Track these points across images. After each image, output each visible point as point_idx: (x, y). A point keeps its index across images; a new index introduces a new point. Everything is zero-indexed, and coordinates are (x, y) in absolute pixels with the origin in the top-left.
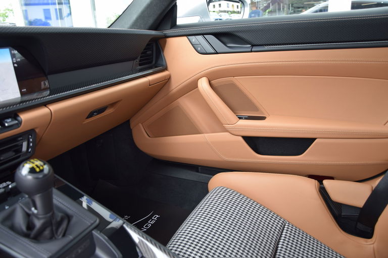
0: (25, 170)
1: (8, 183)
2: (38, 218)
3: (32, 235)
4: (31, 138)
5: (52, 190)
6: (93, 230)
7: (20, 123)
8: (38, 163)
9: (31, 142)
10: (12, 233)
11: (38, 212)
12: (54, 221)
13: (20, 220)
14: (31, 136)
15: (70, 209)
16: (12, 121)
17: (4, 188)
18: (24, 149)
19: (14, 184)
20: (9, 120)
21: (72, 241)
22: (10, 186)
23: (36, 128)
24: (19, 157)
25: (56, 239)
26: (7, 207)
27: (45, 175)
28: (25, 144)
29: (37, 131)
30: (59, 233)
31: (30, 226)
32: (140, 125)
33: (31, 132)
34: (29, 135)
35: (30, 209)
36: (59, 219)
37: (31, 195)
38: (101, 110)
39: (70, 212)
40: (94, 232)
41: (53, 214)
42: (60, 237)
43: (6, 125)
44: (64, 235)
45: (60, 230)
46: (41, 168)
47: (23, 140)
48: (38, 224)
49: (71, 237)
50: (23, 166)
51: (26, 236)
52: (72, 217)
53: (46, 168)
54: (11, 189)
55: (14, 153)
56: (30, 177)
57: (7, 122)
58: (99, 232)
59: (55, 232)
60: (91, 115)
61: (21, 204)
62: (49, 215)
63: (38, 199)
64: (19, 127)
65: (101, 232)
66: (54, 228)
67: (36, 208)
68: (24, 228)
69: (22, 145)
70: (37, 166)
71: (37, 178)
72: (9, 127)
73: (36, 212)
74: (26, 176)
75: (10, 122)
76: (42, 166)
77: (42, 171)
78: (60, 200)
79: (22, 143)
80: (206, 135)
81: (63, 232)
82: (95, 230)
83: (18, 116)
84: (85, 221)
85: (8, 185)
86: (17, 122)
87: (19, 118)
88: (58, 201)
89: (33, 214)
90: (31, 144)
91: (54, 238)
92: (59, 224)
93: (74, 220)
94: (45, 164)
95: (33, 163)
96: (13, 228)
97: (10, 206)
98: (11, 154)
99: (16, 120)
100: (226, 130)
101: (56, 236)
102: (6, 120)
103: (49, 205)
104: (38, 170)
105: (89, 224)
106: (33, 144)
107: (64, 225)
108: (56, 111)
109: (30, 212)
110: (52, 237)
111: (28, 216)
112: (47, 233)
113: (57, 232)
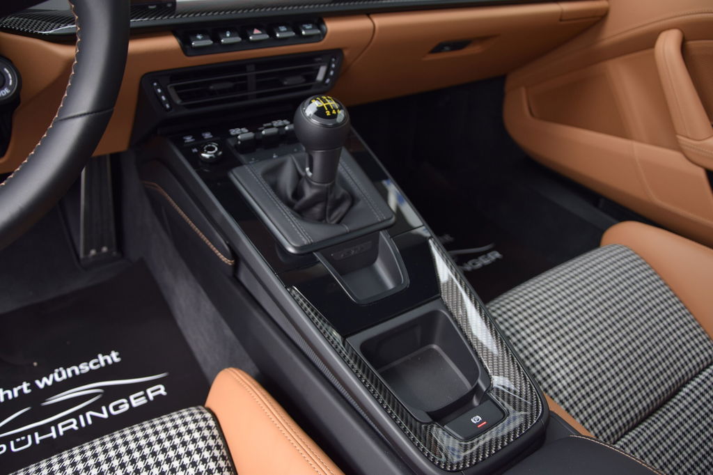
0: (311, 108)
1: (286, 122)
2: (311, 185)
3: (296, 207)
4: (334, 63)
5: (341, 149)
6: (381, 230)
7: (324, 34)
8: (332, 103)
9: (333, 69)
10: (272, 193)
11: (312, 176)
12: (331, 197)
13: (286, 179)
14: (335, 58)
15: (359, 189)
16: (313, 29)
17: (279, 127)
18: (320, 77)
19: (292, 127)
20: (308, 27)
21: (347, 233)
22: (287, 128)
23: (346, 48)
24: (309, 87)
25: (326, 223)
26: (275, 156)
27: (337, 125)
28: (323, 70)
29: (346, 53)
30: (333, 217)
31: (298, 193)
32: (523, 90)
33: (335, 54)
34: (333, 57)
35: (304, 170)
36: (338, 197)
37: (310, 147)
38: (458, 45)
39: (357, 192)
40: (381, 233)
41: (333, 185)
42: (334, 222)
43: (303, 33)
44: (339, 222)
45: (335, 213)
46: (334, 112)
47: (321, 63)
48: (309, 193)
49: (347, 228)
50: (311, 102)
51: (290, 205)
52: (358, 200)
53: (341, 115)
54: (287, 131)
55: (304, 80)
56: (315, 122)
57: (305, 29)
58: (389, 236)
59: (327, 213)
60: (439, 49)
61: (294, 158)
62: (326, 185)
63: (318, 156)
64: (320, 41)
65: (392, 237)
66: (328, 207)
67: (311, 170)
68: (289, 193)
69: (317, 71)
70: (328, 106)
71: (325, 126)
72: (307, 37)
73: (310, 174)
74: (309, 117)
75: (309, 29)
76: (336, 110)
77: (334, 116)
78: (348, 169)
79: (319, 67)
80: (635, 145)
81: (339, 217)
82: (384, 231)
83: (323, 23)
84: (375, 213)
85: (285, 126)
86: (319, 32)
87: (324, 27)
88: (345, 170)
89: (306, 175)
90: (332, 73)
91: (324, 221)
92: (337, 204)
93: (359, 205)
94: (340, 109)
95: (325, 102)
96: (275, 187)
97: (280, 155)
98: (298, 80)
99: (319, 28)
100: (678, 148)
101: (327, 219)
102: (304, 26)
103: (330, 172)
104: (328, 113)
105: (379, 220)
106: (334, 74)
107: (343, 208)
108: (383, 29)
109: (303, 174)
110: (322, 219)
111: (299, 177)
112: (317, 210)
113: (330, 215)
